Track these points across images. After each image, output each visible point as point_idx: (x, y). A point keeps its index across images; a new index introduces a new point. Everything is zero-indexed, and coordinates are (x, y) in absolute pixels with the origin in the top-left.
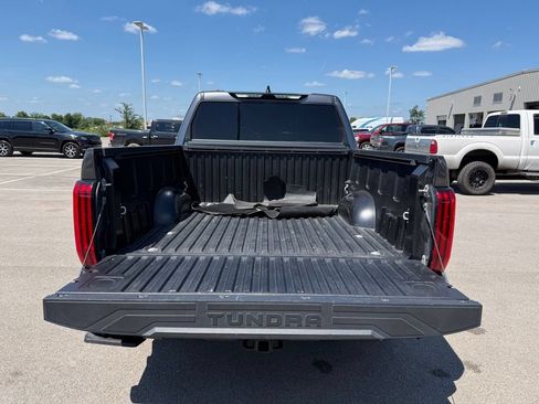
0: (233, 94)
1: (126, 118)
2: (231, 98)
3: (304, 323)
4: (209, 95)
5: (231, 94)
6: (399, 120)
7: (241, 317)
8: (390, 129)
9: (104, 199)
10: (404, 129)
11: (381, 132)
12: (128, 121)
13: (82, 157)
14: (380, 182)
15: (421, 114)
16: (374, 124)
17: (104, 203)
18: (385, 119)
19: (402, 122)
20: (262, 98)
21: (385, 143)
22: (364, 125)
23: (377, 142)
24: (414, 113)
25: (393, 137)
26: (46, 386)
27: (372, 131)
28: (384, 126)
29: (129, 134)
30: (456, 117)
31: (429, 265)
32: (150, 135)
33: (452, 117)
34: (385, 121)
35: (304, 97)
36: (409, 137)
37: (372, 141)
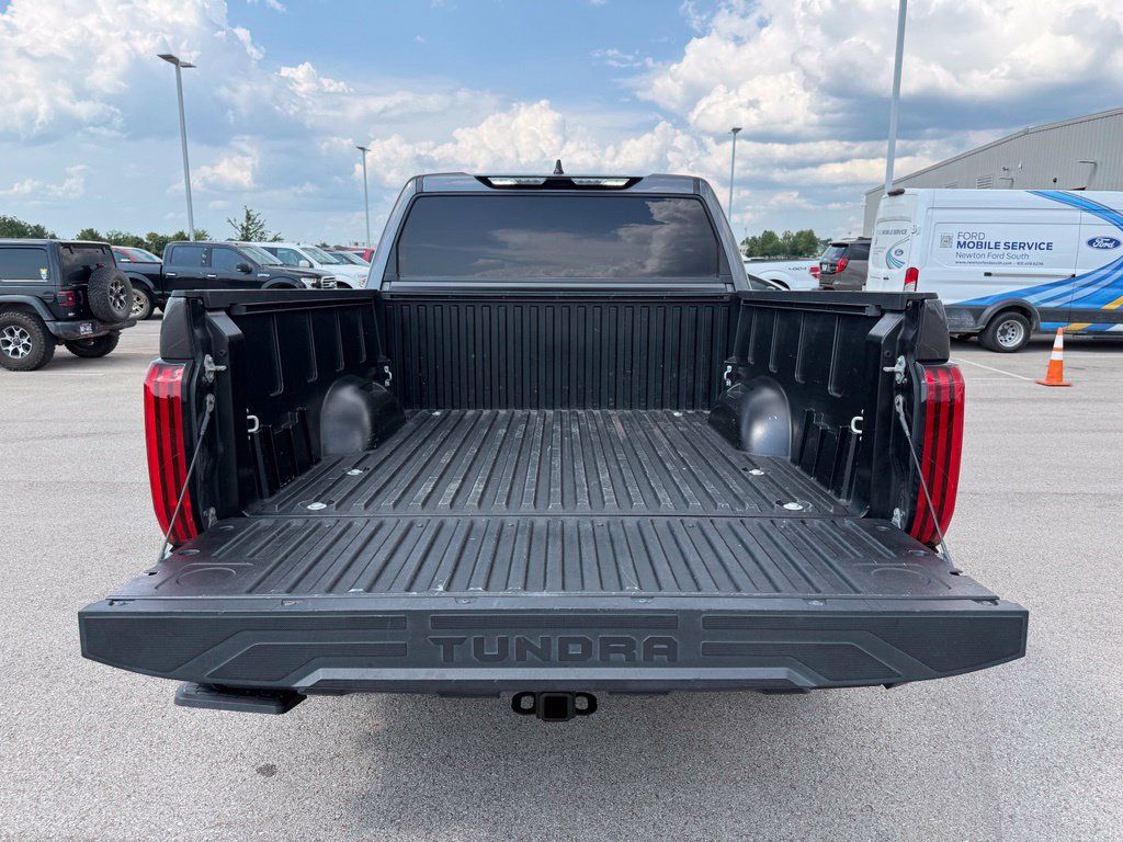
2: (482, 187)
3: (639, 653)
5: (481, 179)
7: (504, 642)
9: (210, 398)
13: (159, 317)
14: (799, 358)
17: (210, 408)
20: (545, 186)
31: (908, 530)
35: (633, 181)
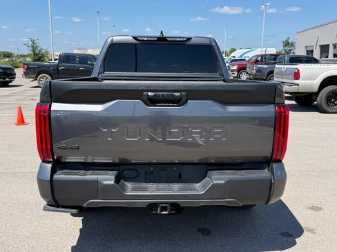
0: (135, 38)
1: (34, 51)
2: (134, 41)
4: (117, 39)
5: (134, 38)
6: (272, 51)
8: (264, 59)
10: (275, 58)
11: (256, 62)
12: (35, 54)
15: (292, 45)
16: (251, 55)
18: (260, 49)
19: (275, 53)
20: (157, 40)
21: (259, 71)
22: (241, 56)
23: (252, 70)
24: (287, 44)
25: (266, 66)
26: (12, 247)
27: (249, 61)
28: (258, 56)
29: (39, 66)
30: (322, 47)
32: (58, 66)
33: (318, 47)
34: (260, 51)
35: (189, 39)
36: (277, 66)
37: (248, 70)
